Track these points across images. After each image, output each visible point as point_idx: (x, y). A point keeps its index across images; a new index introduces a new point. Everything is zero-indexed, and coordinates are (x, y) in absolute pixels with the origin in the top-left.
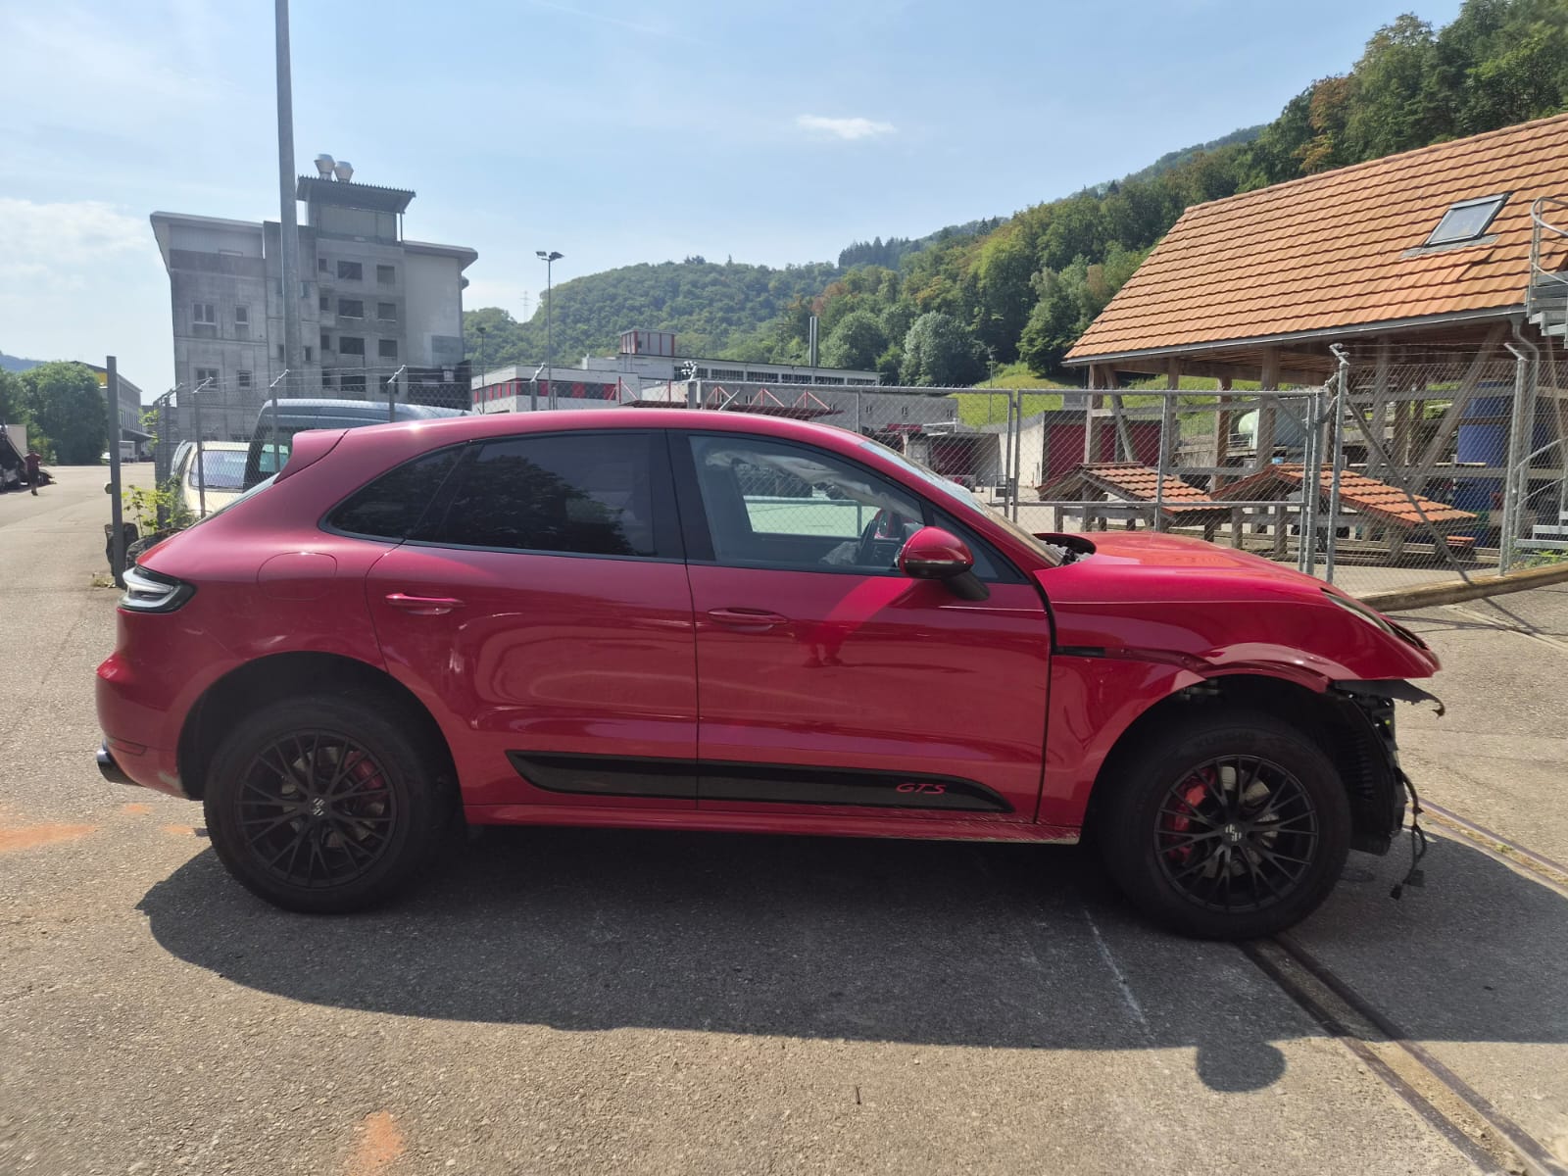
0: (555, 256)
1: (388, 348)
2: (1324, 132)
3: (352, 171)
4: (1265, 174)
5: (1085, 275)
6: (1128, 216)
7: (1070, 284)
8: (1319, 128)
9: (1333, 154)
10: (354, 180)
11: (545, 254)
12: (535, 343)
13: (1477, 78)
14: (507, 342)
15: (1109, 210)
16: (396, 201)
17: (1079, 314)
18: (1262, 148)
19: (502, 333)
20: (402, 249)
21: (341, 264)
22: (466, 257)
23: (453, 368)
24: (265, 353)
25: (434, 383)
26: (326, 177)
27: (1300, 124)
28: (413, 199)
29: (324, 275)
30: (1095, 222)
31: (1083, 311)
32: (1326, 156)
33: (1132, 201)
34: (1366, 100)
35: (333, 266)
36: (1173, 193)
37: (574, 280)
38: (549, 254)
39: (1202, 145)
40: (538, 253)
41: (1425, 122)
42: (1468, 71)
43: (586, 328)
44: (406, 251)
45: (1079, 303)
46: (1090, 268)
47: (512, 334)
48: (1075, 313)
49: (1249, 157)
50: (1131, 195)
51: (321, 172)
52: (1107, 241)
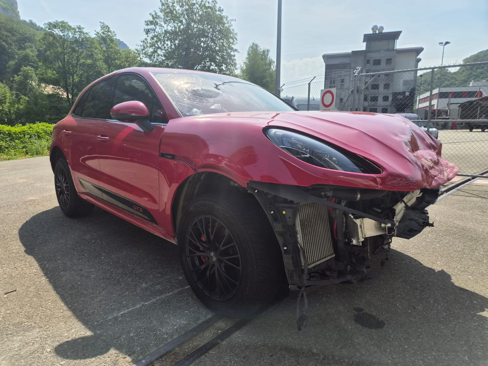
0: (447, 43)
1: (387, 86)
3: (383, 29)
10: (384, 31)
11: (442, 43)
12: (458, 80)
14: (446, 80)
16: (395, 35)
19: (445, 77)
20: (395, 52)
21: (375, 61)
22: (419, 51)
23: (409, 91)
24: (348, 92)
25: (402, 97)
26: (374, 32)
28: (401, 33)
29: (368, 65)
35: (372, 62)
37: (478, 53)
38: (444, 43)
40: (440, 43)
43: (481, 71)
44: (397, 52)
47: (449, 77)
51: (373, 31)
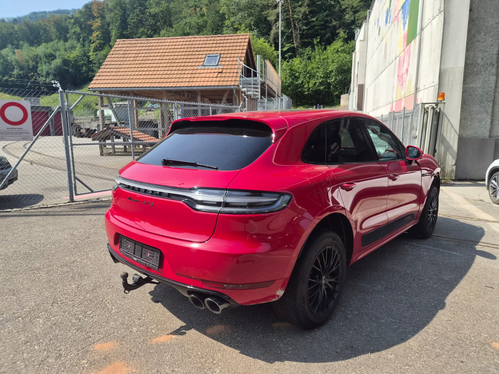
2: (98, 18)
4: (79, 28)
5: (14, 53)
6: (27, 33)
7: (7, 56)
8: (96, 16)
9: (102, 26)
13: (150, 13)
15: (19, 29)
17: (14, 68)
18: (77, 18)
27: (89, 13)
30: (14, 33)
31: (16, 67)
32: (100, 26)
33: (28, 27)
34: (111, 11)
36: (44, 27)
39: (46, 12)
41: (136, 23)
42: (147, 10)
45: (14, 63)
46: (16, 51)
48: (12, 67)
49: (73, 20)
50: (27, 25)
52: (20, 41)
